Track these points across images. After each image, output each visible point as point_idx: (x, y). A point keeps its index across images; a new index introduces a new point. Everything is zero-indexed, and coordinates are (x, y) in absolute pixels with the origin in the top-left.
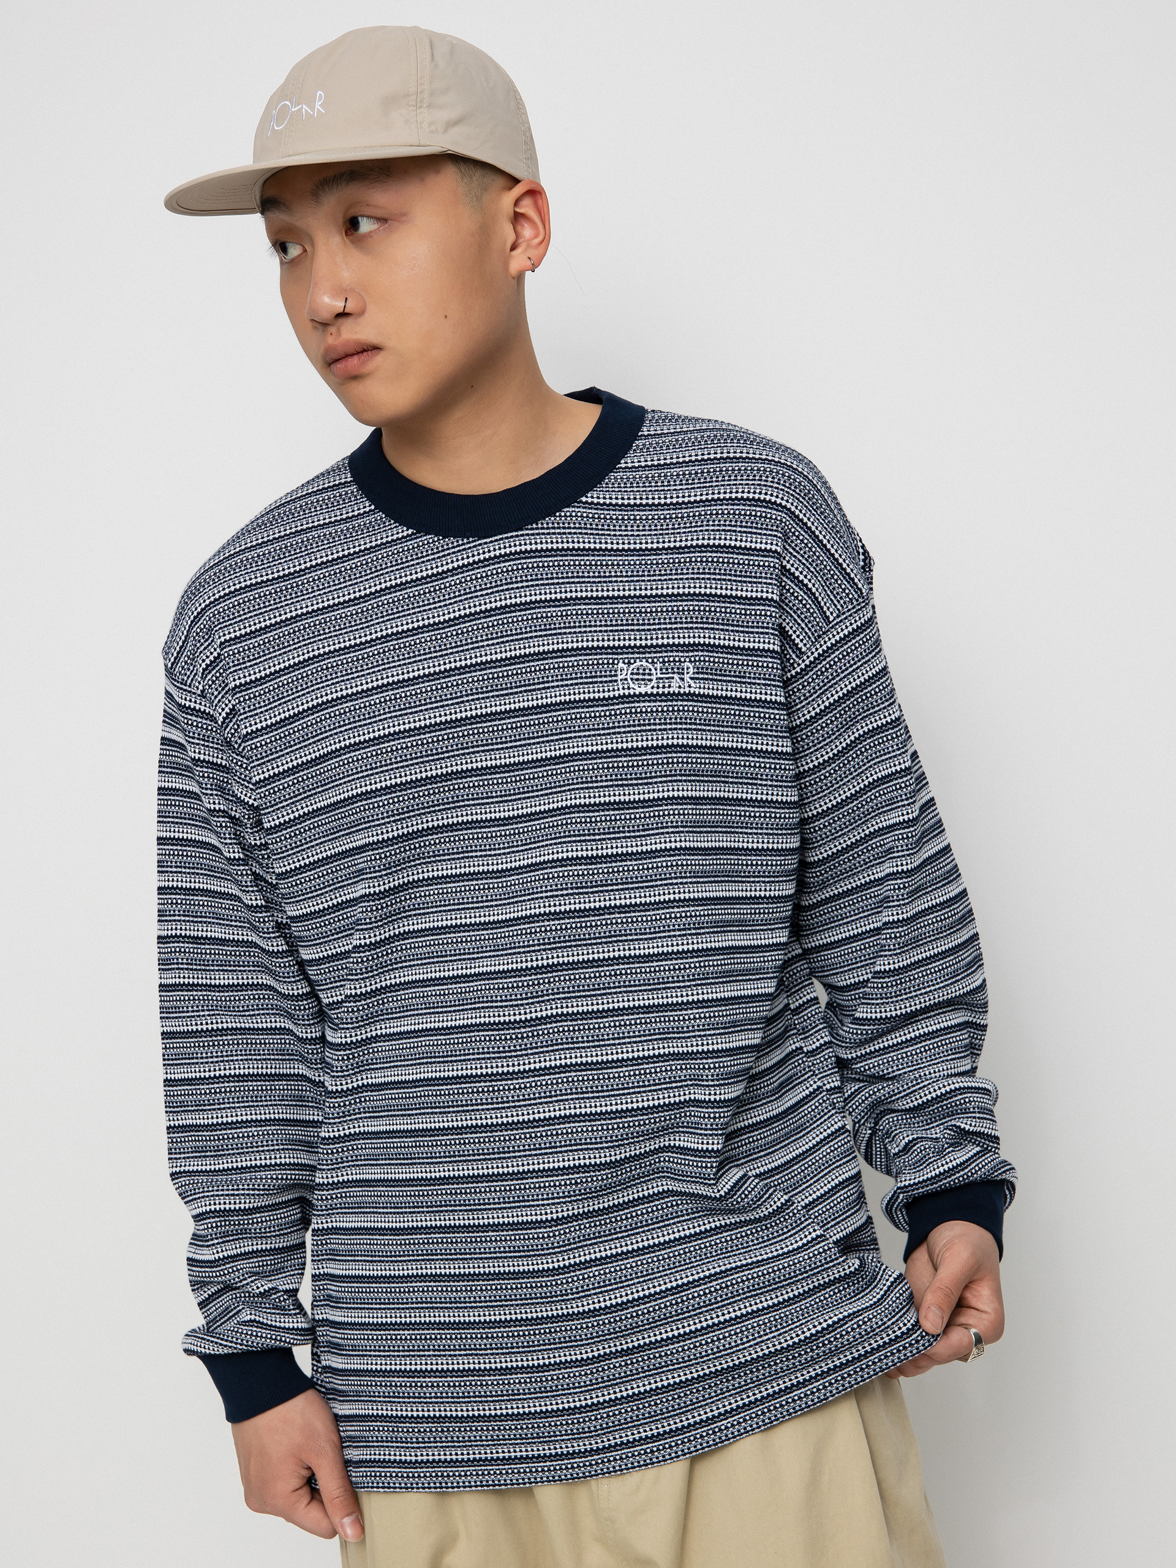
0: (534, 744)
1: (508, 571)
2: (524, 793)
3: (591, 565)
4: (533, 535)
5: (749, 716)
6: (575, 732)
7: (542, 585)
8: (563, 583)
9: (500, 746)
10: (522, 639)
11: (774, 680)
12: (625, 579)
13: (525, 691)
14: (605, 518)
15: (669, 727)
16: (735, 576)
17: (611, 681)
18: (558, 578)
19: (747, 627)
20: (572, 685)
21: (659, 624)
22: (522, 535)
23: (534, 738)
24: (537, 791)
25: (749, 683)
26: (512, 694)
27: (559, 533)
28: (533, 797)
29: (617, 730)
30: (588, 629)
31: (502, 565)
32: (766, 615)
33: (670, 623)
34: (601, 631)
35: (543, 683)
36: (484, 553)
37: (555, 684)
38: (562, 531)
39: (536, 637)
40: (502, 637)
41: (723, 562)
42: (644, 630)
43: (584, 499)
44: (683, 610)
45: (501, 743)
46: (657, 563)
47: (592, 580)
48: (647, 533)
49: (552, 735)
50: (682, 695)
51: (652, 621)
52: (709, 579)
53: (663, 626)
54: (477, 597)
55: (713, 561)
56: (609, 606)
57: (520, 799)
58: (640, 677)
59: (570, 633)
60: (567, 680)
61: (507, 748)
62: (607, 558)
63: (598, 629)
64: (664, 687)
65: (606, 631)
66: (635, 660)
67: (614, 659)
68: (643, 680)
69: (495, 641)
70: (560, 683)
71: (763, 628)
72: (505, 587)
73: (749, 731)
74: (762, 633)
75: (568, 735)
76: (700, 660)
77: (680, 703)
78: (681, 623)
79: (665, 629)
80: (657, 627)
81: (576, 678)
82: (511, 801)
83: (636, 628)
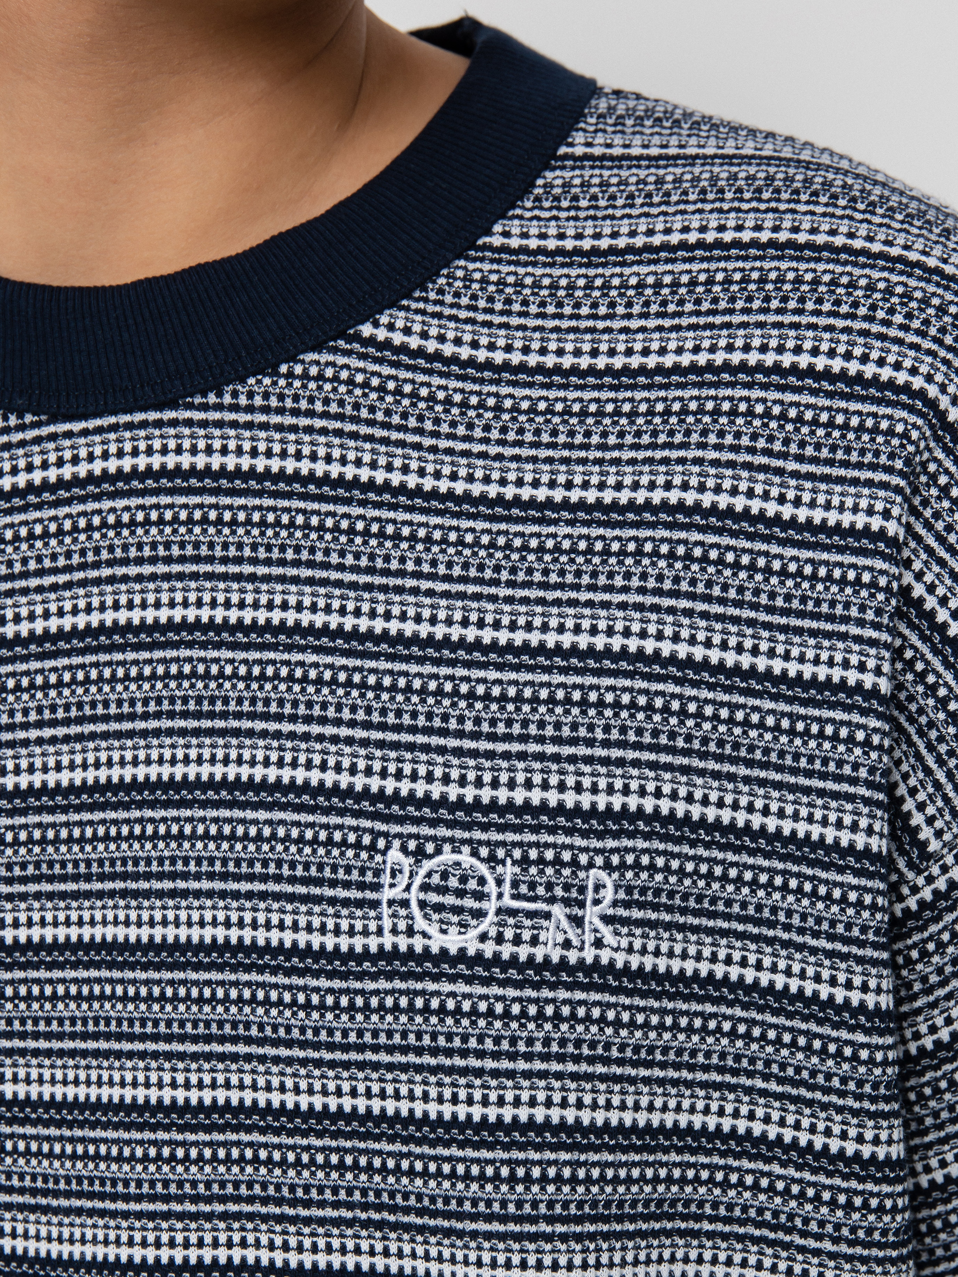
0: (130, 1055)
1: (119, 524)
2: (91, 1196)
3: (351, 531)
4: (204, 424)
5: (778, 1041)
6: (249, 1041)
7: (209, 576)
8: (267, 579)
9: (43, 1044)
10: (131, 734)
11: (862, 944)
12: (441, 587)
13: (124, 894)
14: (414, 395)
15: (522, 1065)
16: (770, 610)
17: (360, 904)
18: (254, 561)
19: (794, 771)
20: (250, 895)
21: (524, 738)
22: (174, 423)
23: (131, 1038)
24: (127, 1198)
25: (786, 944)
26: (88, 895)
27: (280, 428)
28: (114, 1214)
29: (370, 1056)
30: (316, 729)
31: (106, 504)
32: (850, 740)
33: (557, 740)
34: (349, 741)
35: (173, 876)
36: (60, 463)
37: (205, 885)
38: (289, 420)
39: (170, 732)
40: (80, 721)
41: (737, 566)
42: (474, 754)
43: (367, 330)
44: (601, 704)
45: (49, 1036)
46: (541, 549)
47: (349, 577)
48: (526, 452)
49: (182, 1038)
50: (571, 970)
51: (501, 729)
52: (688, 613)
53: (533, 748)
54: (25, 591)
55: (705, 559)
56: (384, 665)
57: (79, 1212)
58: (450, 900)
59: (264, 734)
60: (238, 878)
61: (61, 1053)
62: (402, 516)
63: (344, 732)
64: (517, 941)
65: (365, 743)
66: (439, 843)
67: (376, 835)
68: (458, 910)
69: (61, 731)
70: (218, 885)
71: (839, 779)
72: (106, 572)
73: (773, 1086)
74: (836, 796)
75: (229, 1048)
76: (637, 865)
77: (563, 994)
78: (590, 743)
79: (540, 757)
80: (516, 747)
81: (264, 878)
82: (56, 1211)
83: (453, 743)
